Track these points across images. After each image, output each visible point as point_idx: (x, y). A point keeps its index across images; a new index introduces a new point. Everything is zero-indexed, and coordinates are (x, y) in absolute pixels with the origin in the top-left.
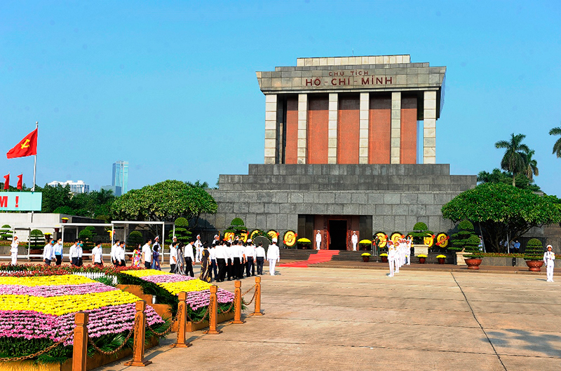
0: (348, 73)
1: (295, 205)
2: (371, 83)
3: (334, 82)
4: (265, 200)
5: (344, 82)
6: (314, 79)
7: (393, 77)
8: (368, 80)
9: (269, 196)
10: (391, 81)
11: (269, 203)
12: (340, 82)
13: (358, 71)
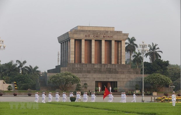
0: (99, 34)
1: (94, 78)
2: (106, 37)
3: (94, 36)
4: (85, 77)
5: (97, 36)
6: (88, 35)
7: (113, 36)
8: (105, 36)
9: (86, 75)
10: (112, 37)
11: (86, 78)
12: (96, 36)
13: (102, 33)
